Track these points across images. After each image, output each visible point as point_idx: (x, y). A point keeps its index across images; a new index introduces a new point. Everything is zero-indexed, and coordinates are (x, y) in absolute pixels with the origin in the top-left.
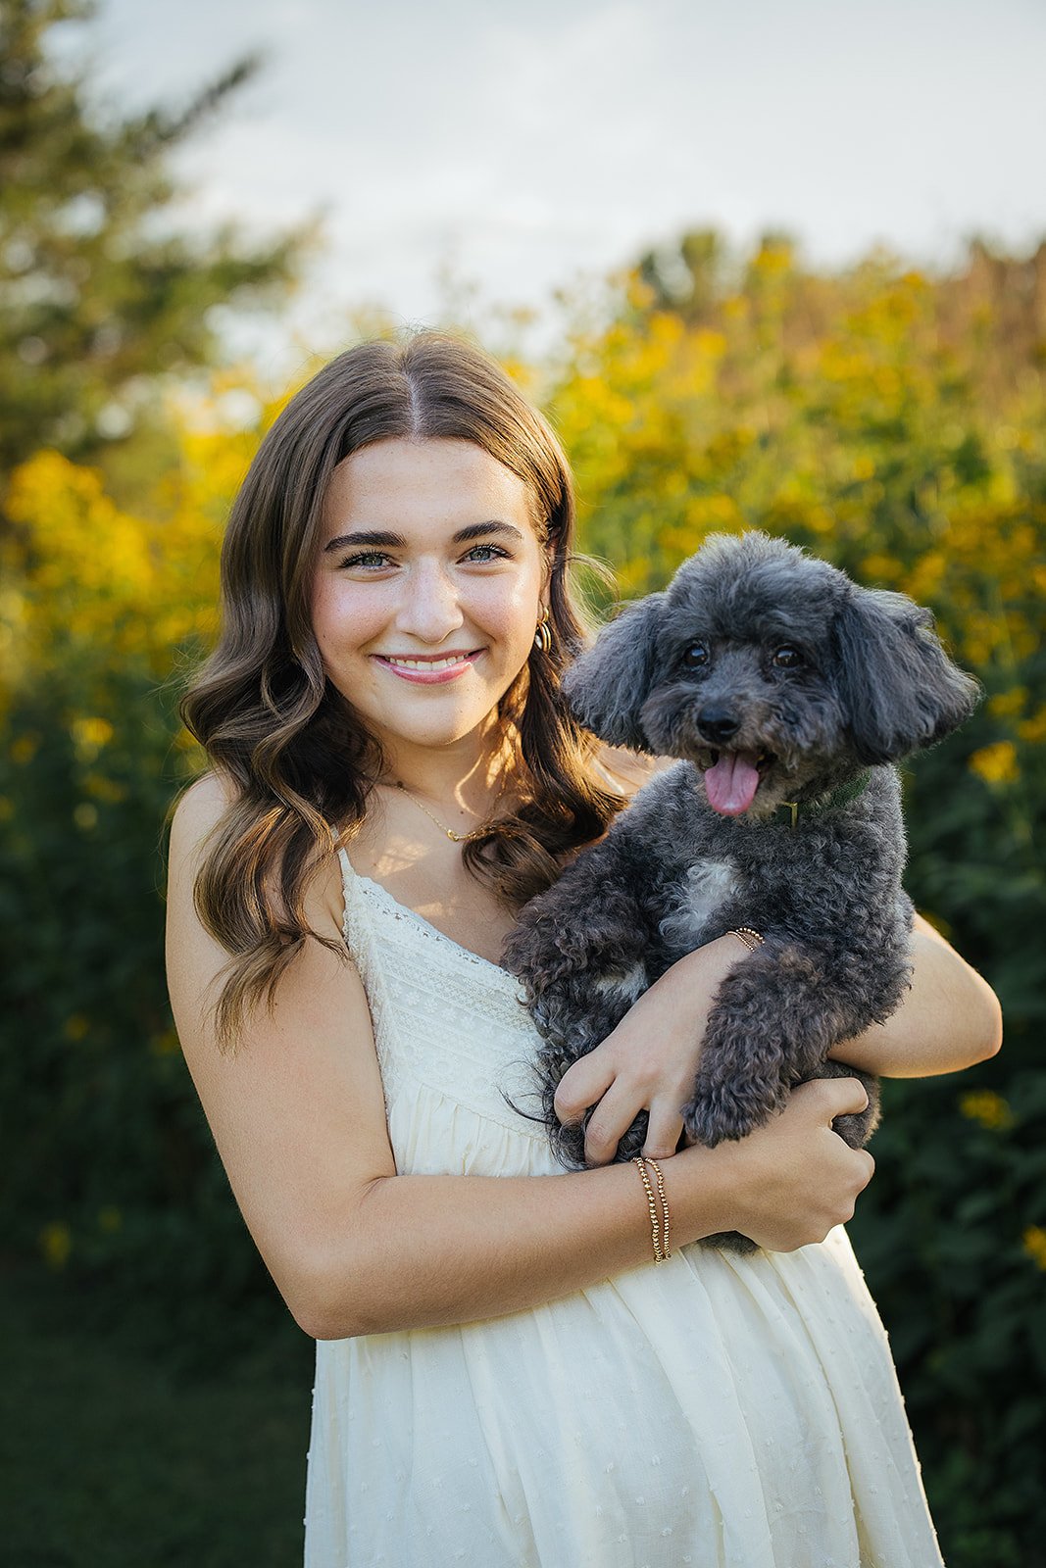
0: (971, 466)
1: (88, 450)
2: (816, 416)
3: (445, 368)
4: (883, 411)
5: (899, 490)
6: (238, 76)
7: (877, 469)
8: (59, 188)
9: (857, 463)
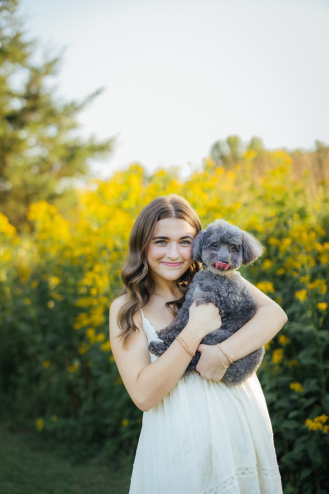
0: (302, 214)
1: (52, 198)
2: (260, 198)
3: (179, 204)
4: (278, 198)
5: (282, 220)
6: (98, 92)
7: (276, 214)
8: (45, 122)
9: (271, 212)
